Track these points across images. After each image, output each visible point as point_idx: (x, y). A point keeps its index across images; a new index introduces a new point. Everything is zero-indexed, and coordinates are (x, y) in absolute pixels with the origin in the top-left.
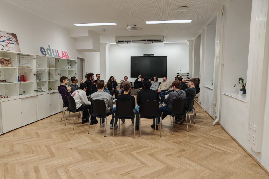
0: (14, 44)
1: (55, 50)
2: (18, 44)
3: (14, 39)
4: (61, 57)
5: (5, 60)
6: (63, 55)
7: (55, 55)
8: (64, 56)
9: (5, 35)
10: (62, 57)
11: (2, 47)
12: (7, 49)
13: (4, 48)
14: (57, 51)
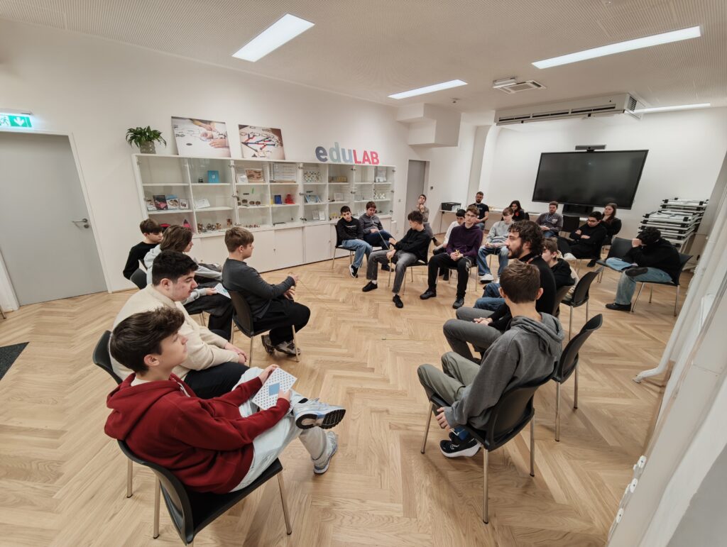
0: (274, 145)
1: (350, 151)
2: (282, 145)
3: (277, 138)
4: (360, 162)
5: (256, 172)
6: (366, 158)
7: (348, 158)
8: (368, 160)
9: (261, 132)
10: (364, 162)
11: (254, 152)
12: (262, 154)
13: (256, 154)
14: (354, 151)
